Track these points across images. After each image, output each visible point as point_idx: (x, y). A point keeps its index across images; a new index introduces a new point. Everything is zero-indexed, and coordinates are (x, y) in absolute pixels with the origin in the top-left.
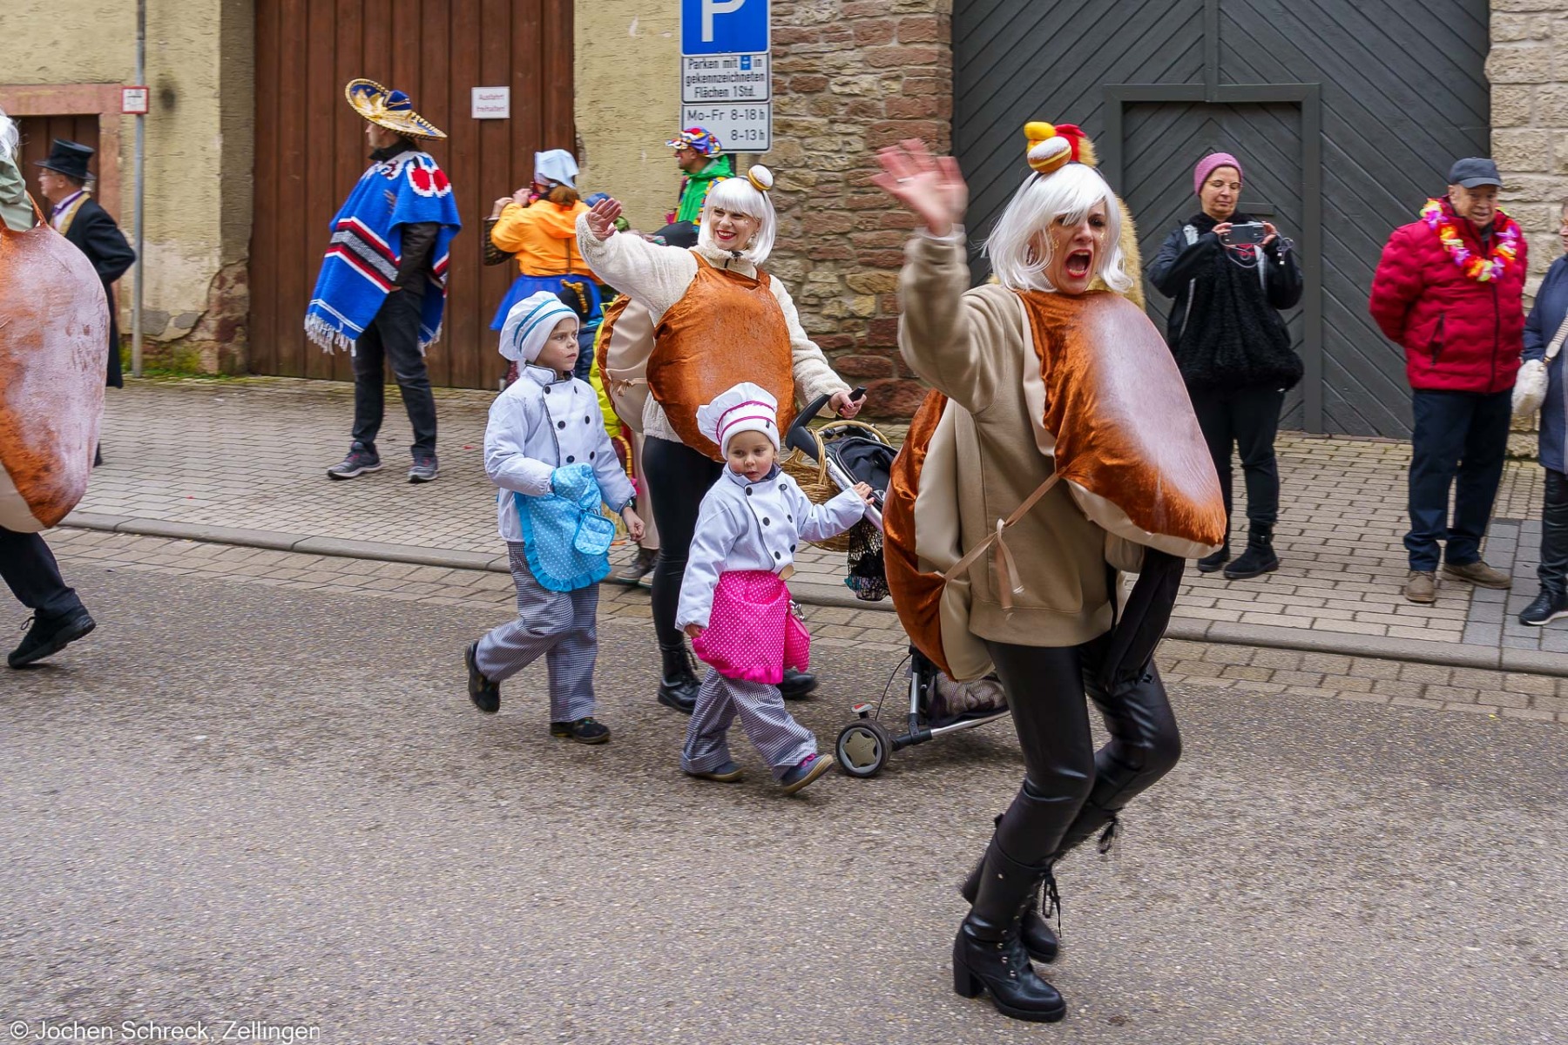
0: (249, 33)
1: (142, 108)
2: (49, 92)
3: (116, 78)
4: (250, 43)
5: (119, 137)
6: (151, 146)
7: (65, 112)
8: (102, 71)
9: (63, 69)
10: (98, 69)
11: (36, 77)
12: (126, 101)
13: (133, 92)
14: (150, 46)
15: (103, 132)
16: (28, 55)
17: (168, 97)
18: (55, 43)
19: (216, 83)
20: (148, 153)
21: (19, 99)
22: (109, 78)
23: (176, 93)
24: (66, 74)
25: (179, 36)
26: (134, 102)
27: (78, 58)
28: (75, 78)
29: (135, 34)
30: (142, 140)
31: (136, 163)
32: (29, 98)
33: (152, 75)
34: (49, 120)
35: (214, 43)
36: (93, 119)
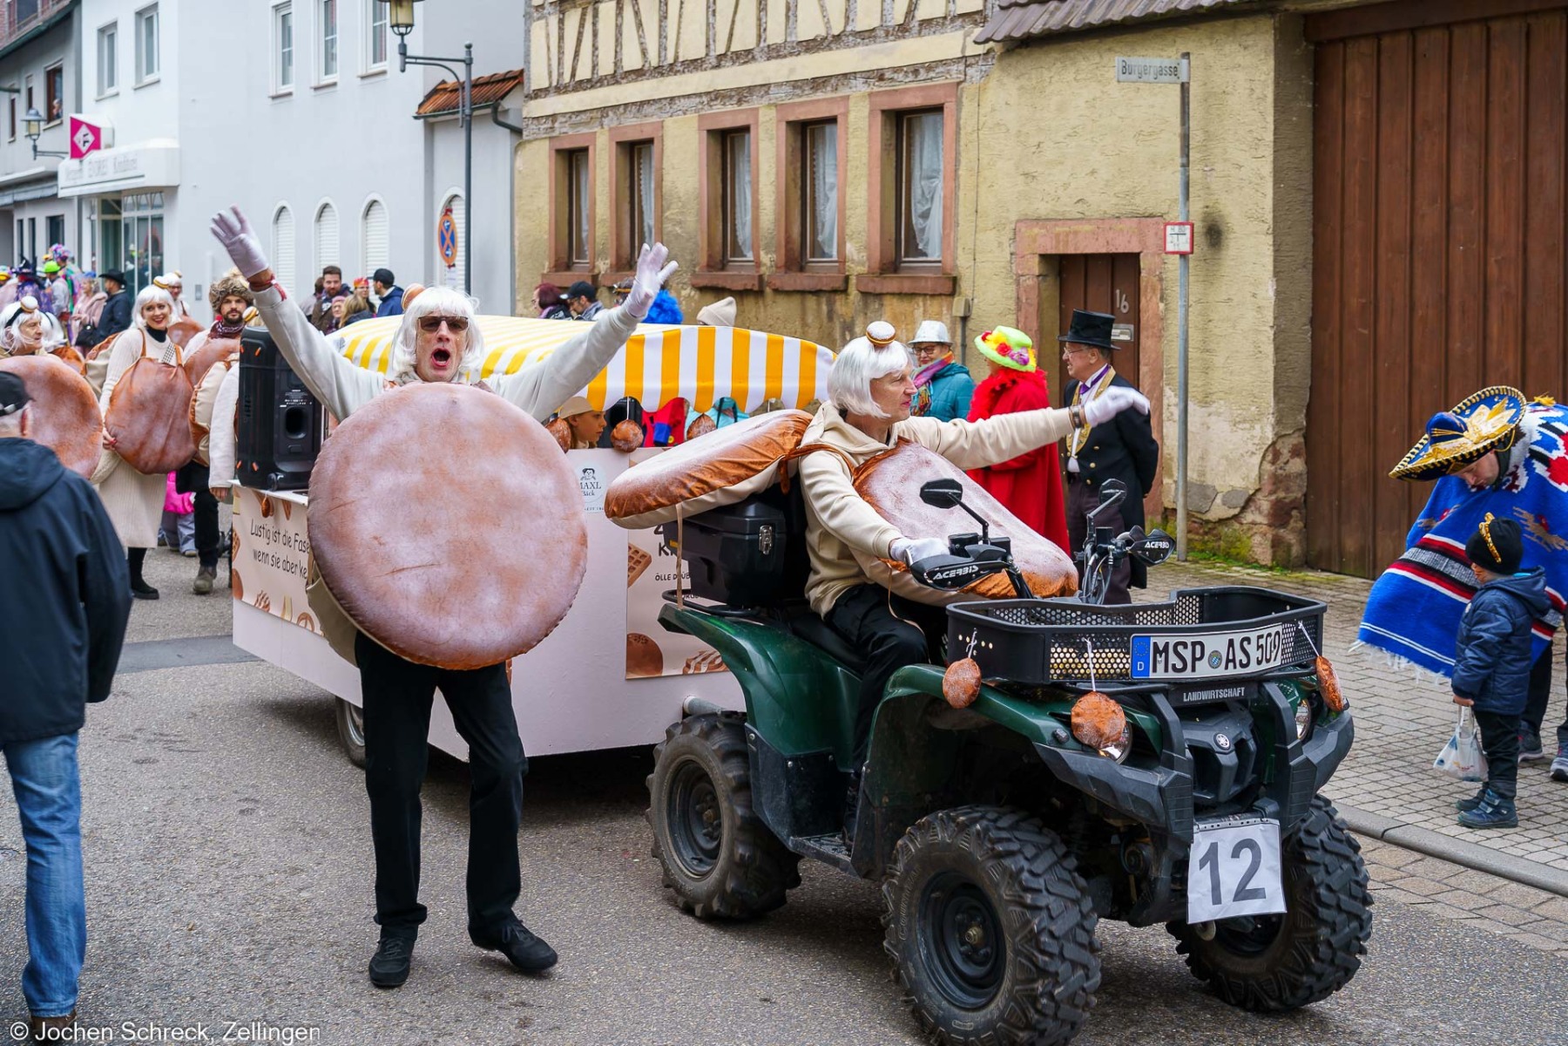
0: (1306, 153)
1: (1186, 248)
2: (1087, 227)
3: (1157, 211)
4: (1307, 166)
5: (1161, 280)
6: (1195, 289)
7: (1104, 251)
8: (1142, 204)
9: (1102, 202)
10: (1138, 201)
11: (1074, 212)
12: (1169, 239)
13: (1177, 228)
14: (1194, 174)
15: (1143, 274)
16: (1066, 186)
17: (1214, 234)
18: (1093, 172)
19: (1269, 217)
20: (1192, 299)
21: (1058, 235)
22: (1150, 211)
23: (1223, 228)
24: (1104, 208)
25: (1226, 160)
26: (1178, 241)
27: (1117, 189)
28: (1113, 212)
29: (1179, 160)
30: (1186, 285)
31: (1180, 312)
32: (1067, 234)
33: (1196, 208)
34: (1087, 259)
35: (1267, 168)
36: (1133, 259)
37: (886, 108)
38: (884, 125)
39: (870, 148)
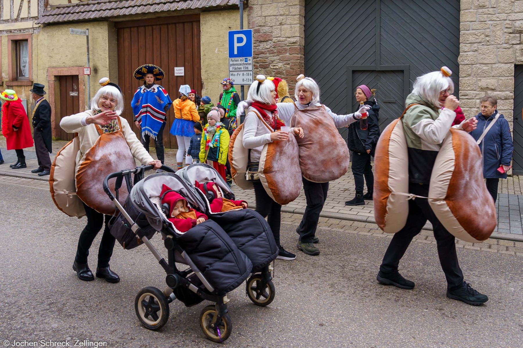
0: (116, 53)
1: (89, 73)
2: (66, 69)
3: (82, 65)
4: (116, 55)
5: (84, 81)
6: (92, 83)
7: (70, 74)
8: (79, 63)
9: (69, 63)
10: (78, 63)
11: (62, 65)
12: (85, 71)
13: (87, 69)
14: (91, 57)
15: (80, 80)
16: (60, 59)
17: (96, 70)
18: (67, 56)
19: (108, 66)
20: (91, 85)
21: (58, 71)
22: (81, 65)
23: (98, 69)
24: (70, 64)
25: (98, 54)
26: (87, 72)
27: (73, 60)
28: (72, 65)
29: (87, 53)
30: (89, 82)
31: (88, 88)
32: (61, 71)
33: (91, 64)
34: (66, 77)
35: (107, 56)
36: (77, 76)
37: (12, 39)
38: (12, 44)
39: (8, 49)
